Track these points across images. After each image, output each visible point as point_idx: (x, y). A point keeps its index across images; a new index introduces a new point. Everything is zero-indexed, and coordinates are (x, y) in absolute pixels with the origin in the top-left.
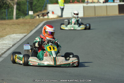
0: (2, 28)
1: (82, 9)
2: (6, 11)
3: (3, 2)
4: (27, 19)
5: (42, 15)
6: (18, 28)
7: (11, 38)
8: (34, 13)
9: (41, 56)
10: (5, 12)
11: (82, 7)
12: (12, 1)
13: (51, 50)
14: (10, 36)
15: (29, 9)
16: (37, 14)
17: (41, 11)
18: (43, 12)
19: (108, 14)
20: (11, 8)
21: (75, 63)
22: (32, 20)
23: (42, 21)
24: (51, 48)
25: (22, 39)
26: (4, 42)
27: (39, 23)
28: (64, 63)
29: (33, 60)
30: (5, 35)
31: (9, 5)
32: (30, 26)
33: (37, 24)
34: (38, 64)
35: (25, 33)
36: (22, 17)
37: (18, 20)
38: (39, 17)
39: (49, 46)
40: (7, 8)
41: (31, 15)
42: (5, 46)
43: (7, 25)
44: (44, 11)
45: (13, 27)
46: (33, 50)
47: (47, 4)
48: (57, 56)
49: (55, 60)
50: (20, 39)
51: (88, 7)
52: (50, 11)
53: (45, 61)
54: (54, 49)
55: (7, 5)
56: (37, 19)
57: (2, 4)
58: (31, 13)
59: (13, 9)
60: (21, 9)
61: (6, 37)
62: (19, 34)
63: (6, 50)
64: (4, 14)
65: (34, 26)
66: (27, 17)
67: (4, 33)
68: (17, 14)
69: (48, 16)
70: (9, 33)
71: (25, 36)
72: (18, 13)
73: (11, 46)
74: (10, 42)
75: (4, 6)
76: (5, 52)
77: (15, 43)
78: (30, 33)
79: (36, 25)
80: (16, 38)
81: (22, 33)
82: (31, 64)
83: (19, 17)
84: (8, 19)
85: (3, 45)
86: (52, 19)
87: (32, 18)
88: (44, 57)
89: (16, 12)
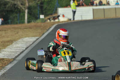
0: (15, 32)
1: (92, 12)
2: (17, 15)
3: (14, 7)
4: (38, 23)
5: (52, 18)
6: (30, 32)
7: (24, 42)
8: (45, 16)
9: (55, 62)
10: (17, 17)
11: (92, 10)
12: (23, 6)
13: (65, 55)
14: (22, 40)
15: (40, 13)
16: (48, 17)
17: (51, 14)
18: (54, 16)
19: (117, 16)
20: (23, 12)
21: (91, 67)
22: (43, 23)
23: (53, 25)
24: (66, 52)
25: (34, 42)
26: (17, 45)
27: (51, 26)
28: (80, 68)
29: (47, 66)
30: (18, 39)
31: (20, 10)
32: (42, 29)
33: (49, 27)
34: (52, 70)
35: (37, 36)
36: (34, 21)
37: (29, 24)
38: (50, 20)
39: (64, 50)
40: (18, 12)
41: (42, 19)
42: (19, 49)
43: (20, 29)
44: (54, 14)
45: (25, 31)
46: (47, 55)
47: (57, 7)
48: (71, 61)
49: (69, 65)
50: (33, 42)
51: (97, 9)
52: (60, 14)
53: (59, 67)
54: (68, 53)
55: (19, 10)
56: (48, 23)
57: (14, 9)
58: (42, 17)
59: (24, 13)
60: (32, 13)
61: (19, 41)
62: (31, 38)
63: (19, 53)
64: (16, 18)
65: (46, 29)
66: (38, 21)
67: (17, 36)
68: (28, 18)
69: (59, 19)
70: (22, 37)
71: (37, 39)
72: (30, 17)
73: (24, 49)
74: (23, 45)
75: (16, 10)
76: (19, 55)
77: (28, 46)
78: (41, 36)
79: (47, 29)
80: (29, 41)
81: (34, 37)
82: (45, 71)
83: (31, 21)
84: (20, 23)
85: (16, 48)
86: (62, 22)
87: (43, 21)
88: (59, 63)
89: (28, 16)
